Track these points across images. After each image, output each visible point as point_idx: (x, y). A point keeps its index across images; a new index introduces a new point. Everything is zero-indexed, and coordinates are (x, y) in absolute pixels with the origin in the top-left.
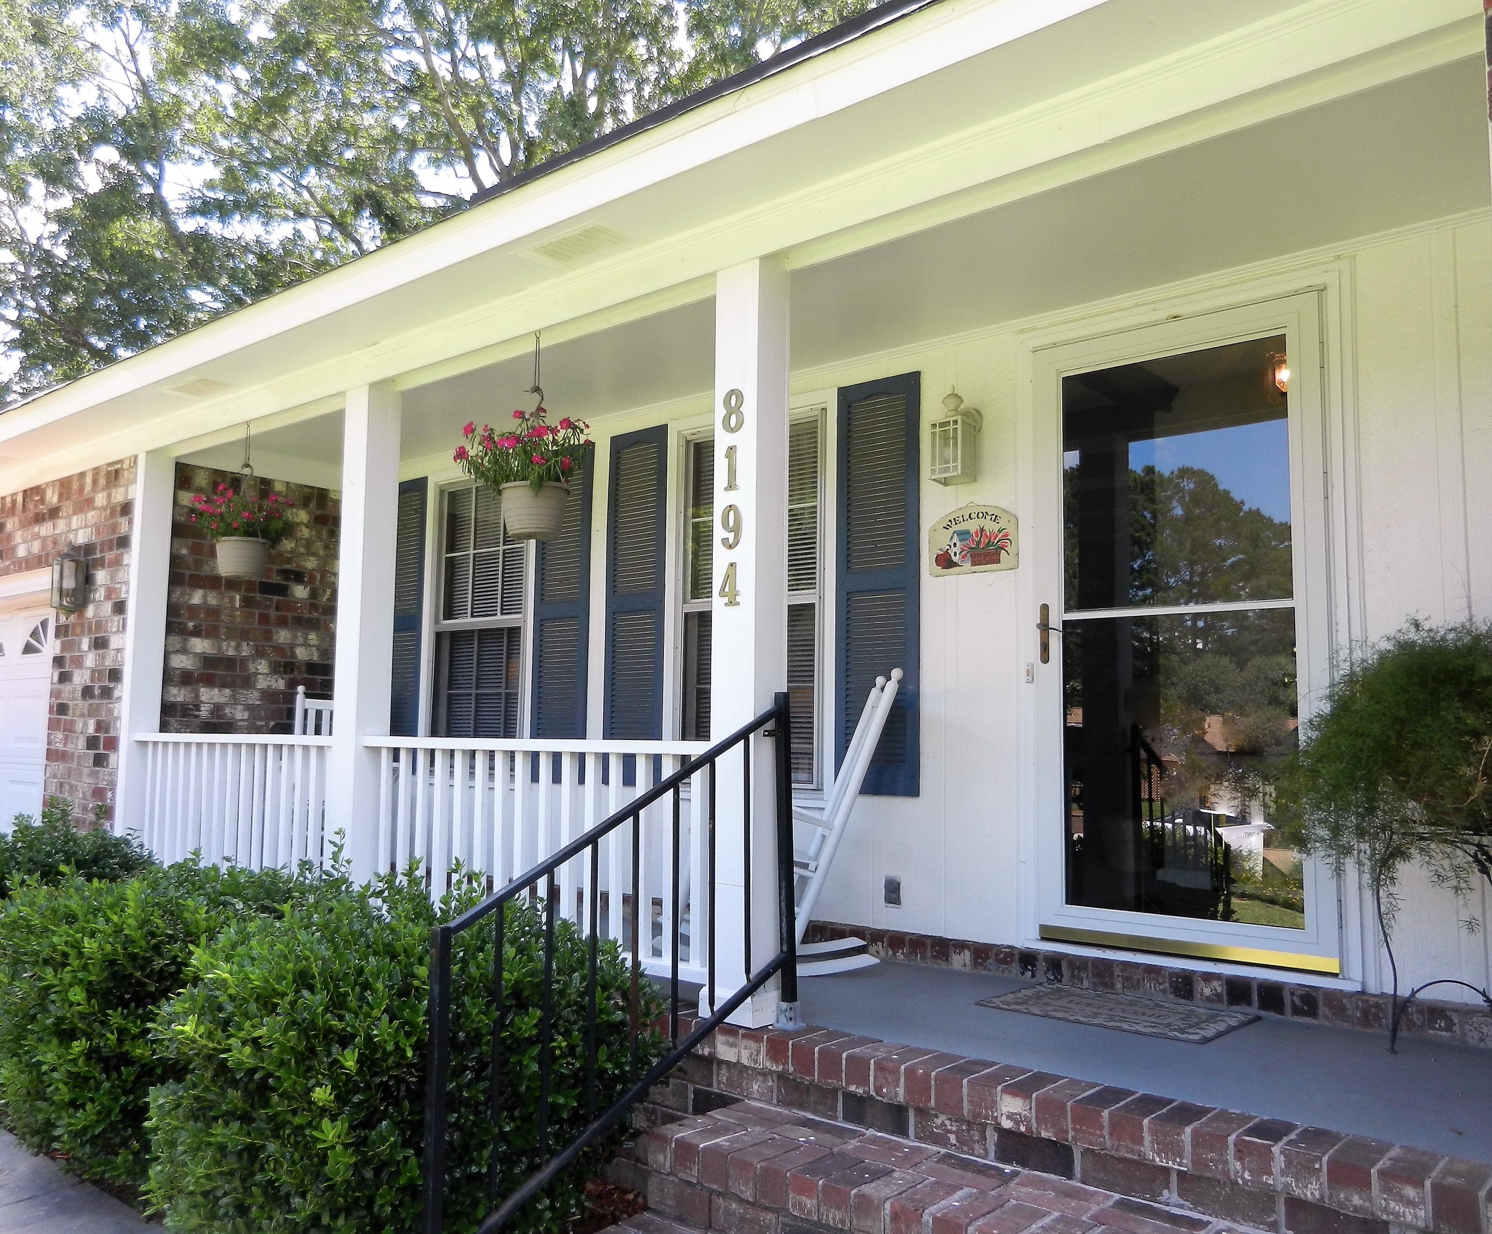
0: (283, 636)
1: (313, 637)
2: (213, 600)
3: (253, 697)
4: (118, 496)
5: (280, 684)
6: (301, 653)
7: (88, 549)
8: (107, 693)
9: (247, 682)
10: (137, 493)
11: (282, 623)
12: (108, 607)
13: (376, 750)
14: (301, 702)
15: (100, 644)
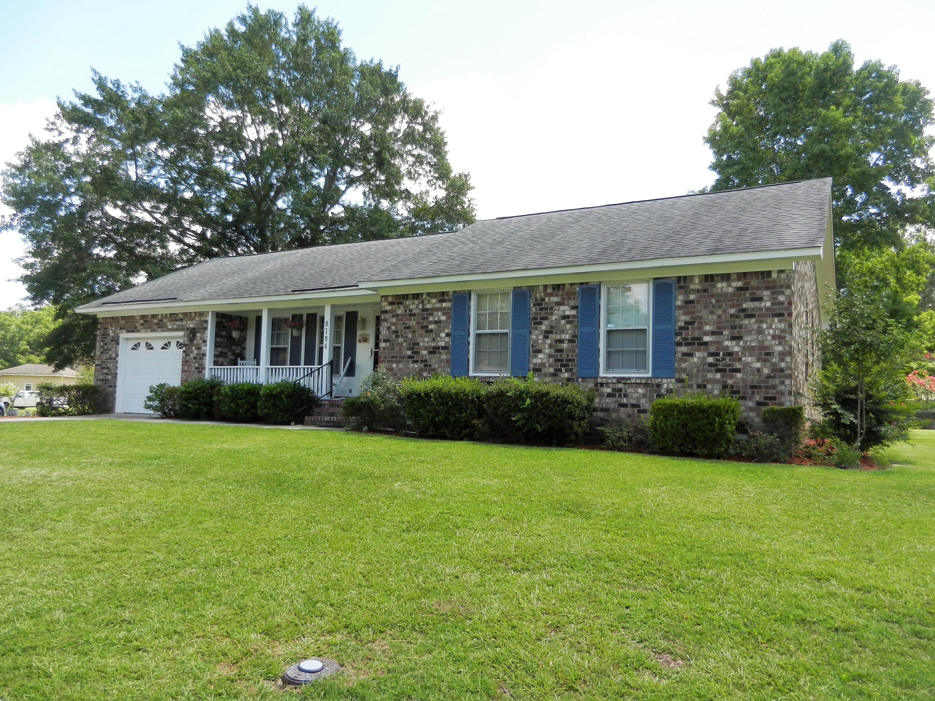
0: (234, 347)
1: (239, 348)
2: (221, 340)
3: (228, 360)
4: (203, 319)
5: (233, 357)
6: (237, 351)
7: (194, 329)
8: (201, 358)
9: (227, 357)
10: (209, 319)
11: (234, 345)
12: (201, 341)
13: (268, 368)
14: (239, 361)
15: (199, 348)
